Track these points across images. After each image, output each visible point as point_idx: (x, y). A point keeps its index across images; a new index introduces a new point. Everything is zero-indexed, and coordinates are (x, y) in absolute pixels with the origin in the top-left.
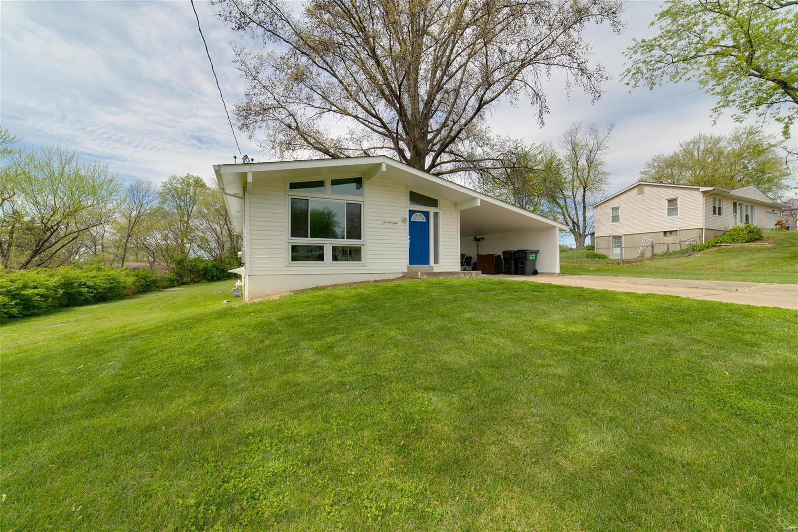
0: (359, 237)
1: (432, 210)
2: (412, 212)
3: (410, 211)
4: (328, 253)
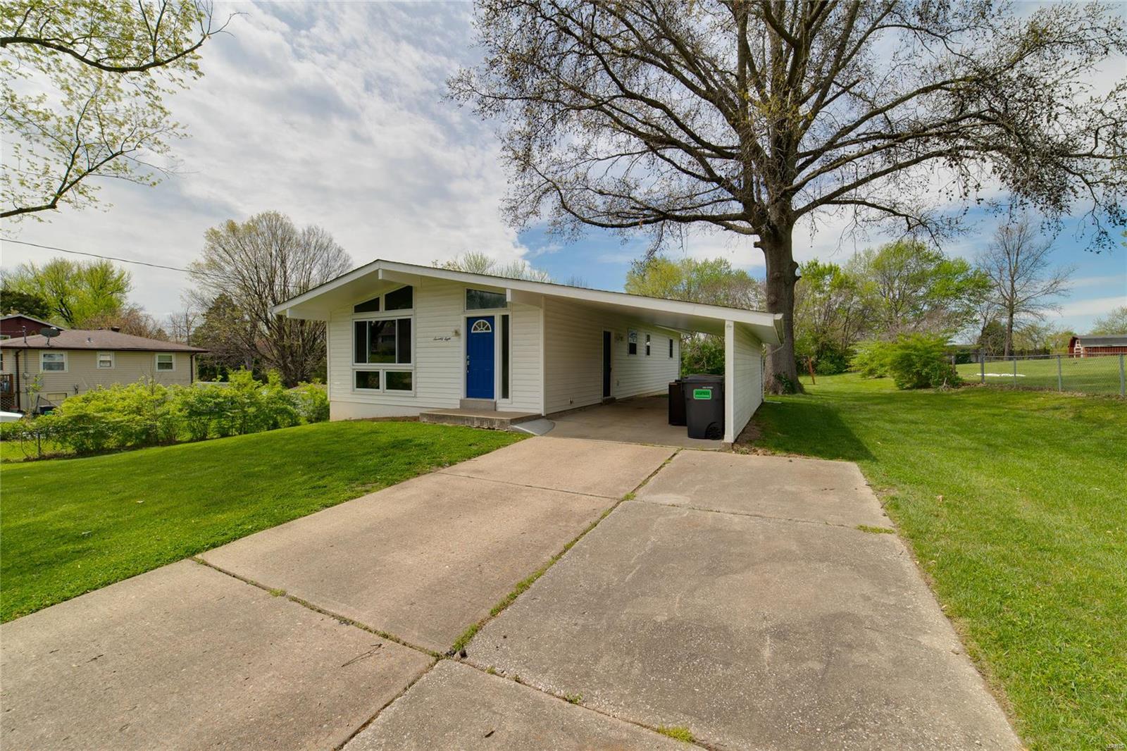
0: (409, 361)
1: (497, 314)
2: (470, 321)
3: (468, 319)
4: (383, 380)
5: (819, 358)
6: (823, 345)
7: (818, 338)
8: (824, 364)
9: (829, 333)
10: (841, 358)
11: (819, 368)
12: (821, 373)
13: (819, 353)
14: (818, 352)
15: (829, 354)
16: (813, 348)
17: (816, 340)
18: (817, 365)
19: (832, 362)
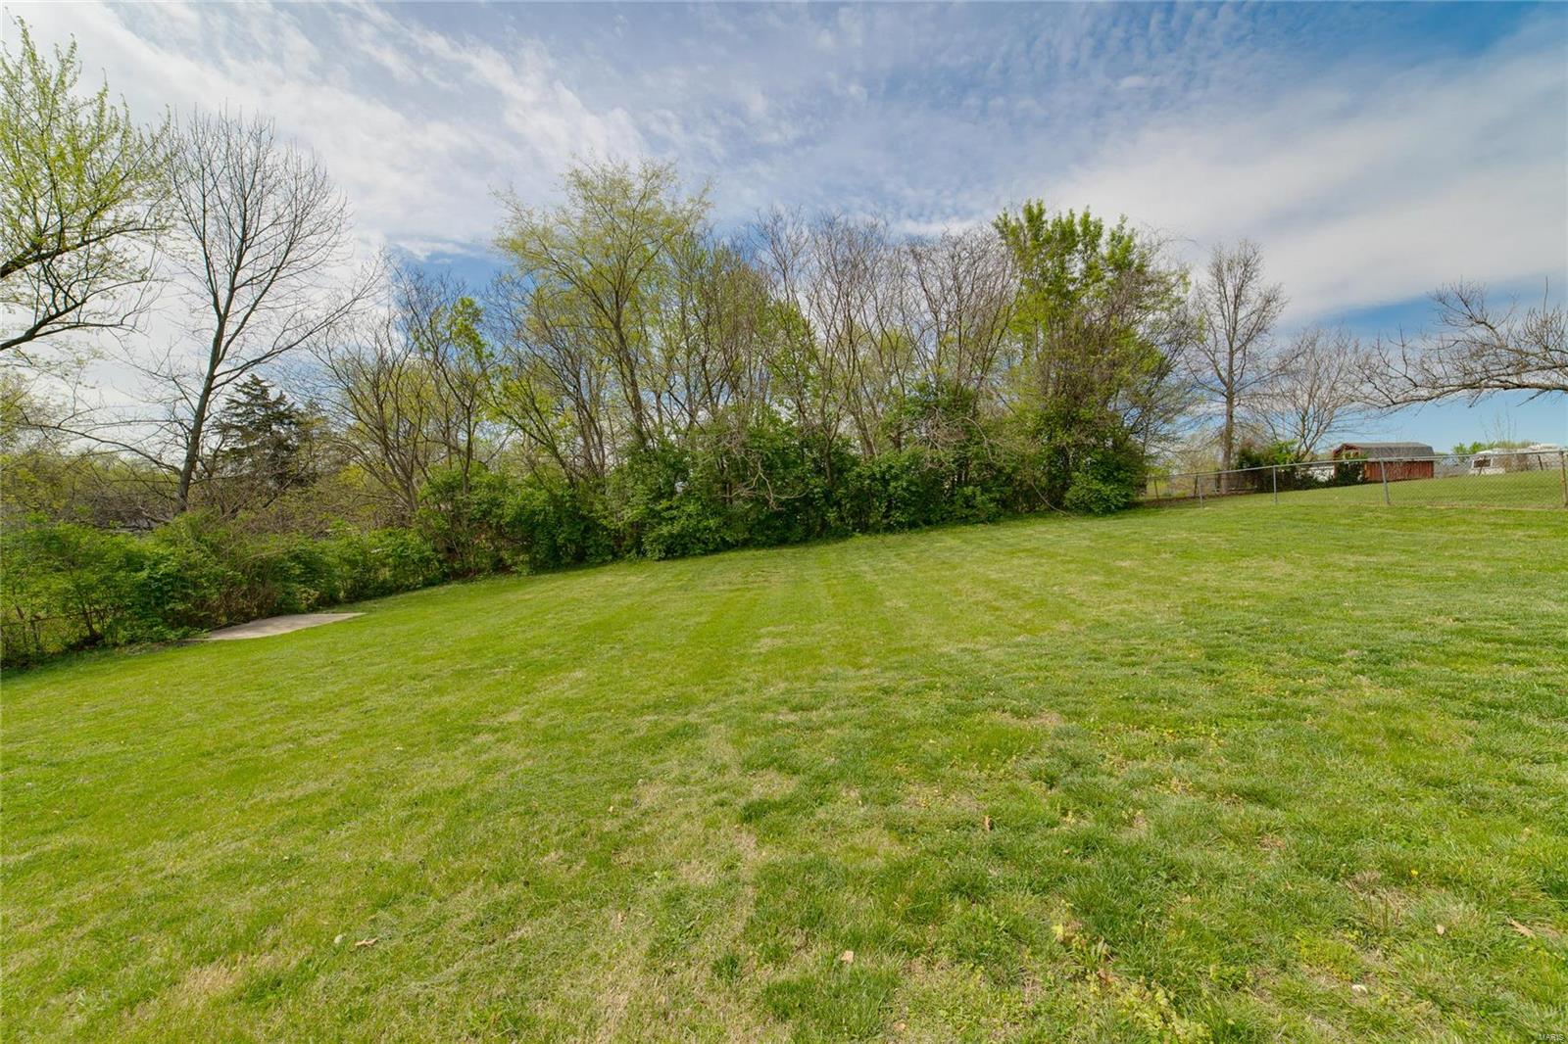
12: (1081, 509)
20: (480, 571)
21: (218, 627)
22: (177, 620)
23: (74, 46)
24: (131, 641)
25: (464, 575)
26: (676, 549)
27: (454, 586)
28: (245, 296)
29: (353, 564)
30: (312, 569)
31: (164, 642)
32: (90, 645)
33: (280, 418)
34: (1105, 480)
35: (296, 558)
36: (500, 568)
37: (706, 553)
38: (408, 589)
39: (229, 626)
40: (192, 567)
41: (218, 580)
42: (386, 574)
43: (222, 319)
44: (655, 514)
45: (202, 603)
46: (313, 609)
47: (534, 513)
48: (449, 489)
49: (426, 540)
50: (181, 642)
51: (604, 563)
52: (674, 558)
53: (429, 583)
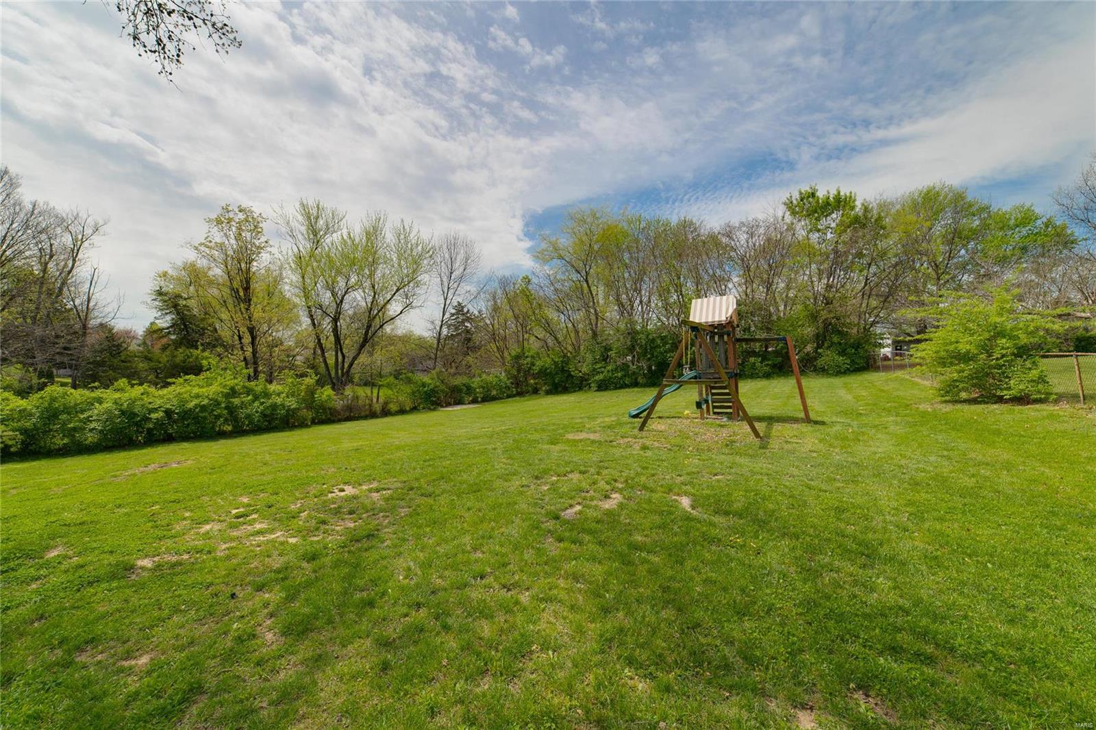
5: (819, 347)
6: (827, 324)
7: (818, 312)
8: (829, 357)
9: (836, 304)
10: (857, 346)
11: (820, 362)
12: (823, 371)
13: (820, 339)
14: (817, 336)
15: (836, 339)
16: (809, 331)
17: (814, 317)
18: (816, 359)
19: (843, 353)
20: (527, 393)
21: (442, 407)
22: (434, 403)
23: (402, 221)
24: (424, 408)
25: (520, 394)
26: (603, 386)
27: (518, 398)
28: (451, 291)
29: (483, 388)
30: (469, 389)
31: (430, 409)
32: (414, 409)
33: (468, 319)
34: (840, 354)
35: (464, 385)
36: (536, 391)
37: (616, 388)
38: (501, 398)
39: (446, 406)
40: (437, 387)
41: (443, 391)
42: (494, 393)
43: (446, 299)
44: (594, 370)
45: (439, 398)
46: (469, 403)
47: (546, 369)
48: (518, 357)
49: (508, 379)
50: (434, 410)
51: (575, 391)
52: (602, 390)
53: (509, 396)
